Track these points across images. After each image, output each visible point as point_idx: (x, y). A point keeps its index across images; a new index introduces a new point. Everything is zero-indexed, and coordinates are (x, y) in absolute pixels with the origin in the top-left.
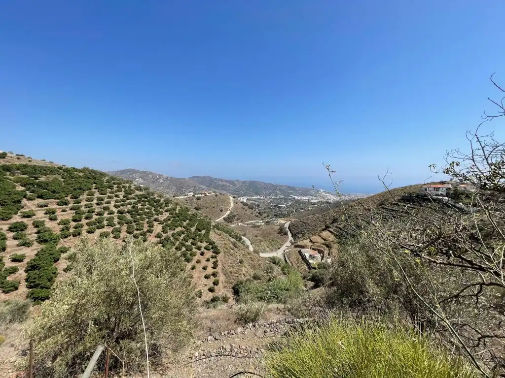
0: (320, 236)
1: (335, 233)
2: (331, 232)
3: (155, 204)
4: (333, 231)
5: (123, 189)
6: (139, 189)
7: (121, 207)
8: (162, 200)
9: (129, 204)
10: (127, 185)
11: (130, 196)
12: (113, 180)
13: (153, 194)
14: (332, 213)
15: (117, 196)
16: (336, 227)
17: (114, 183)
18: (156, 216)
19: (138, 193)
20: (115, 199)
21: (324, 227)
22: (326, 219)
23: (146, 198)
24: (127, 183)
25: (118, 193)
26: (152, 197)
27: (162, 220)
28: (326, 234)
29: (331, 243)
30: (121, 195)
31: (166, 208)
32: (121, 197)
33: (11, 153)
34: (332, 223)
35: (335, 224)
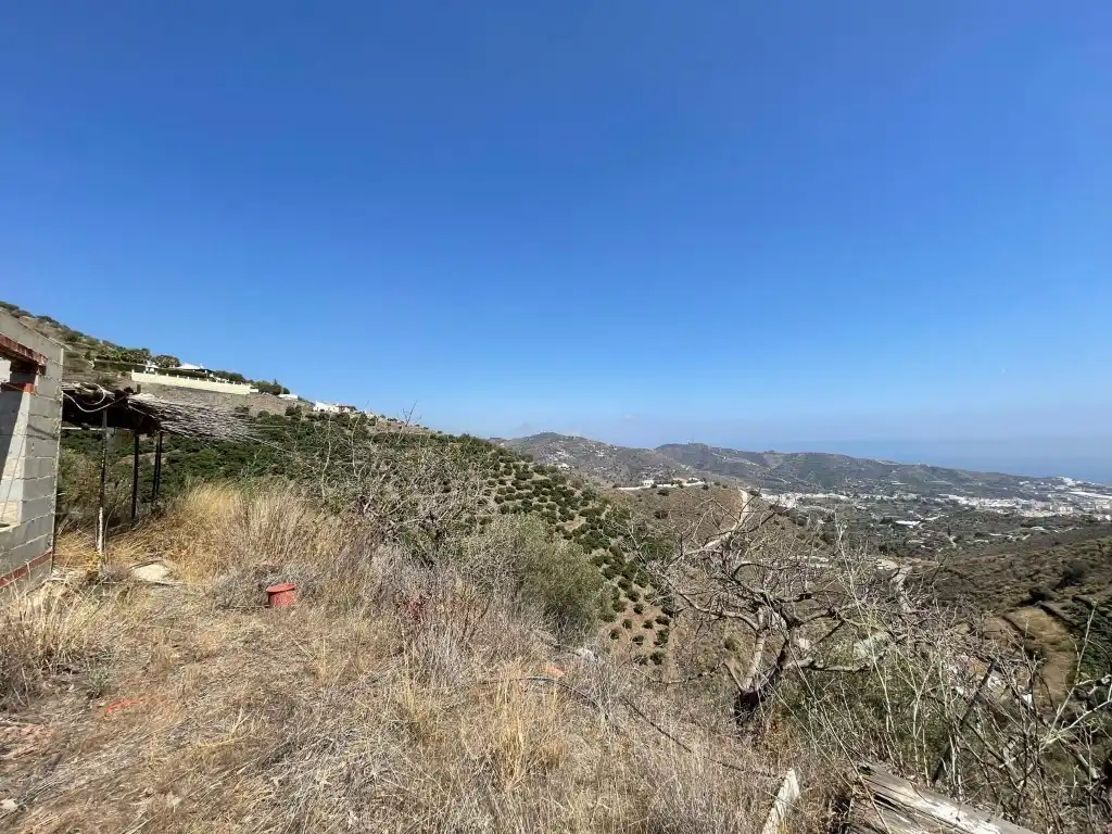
0: (1009, 621)
1: (1068, 617)
2: (1049, 612)
3: (563, 499)
4: (1062, 613)
5: (514, 471)
6: (540, 470)
7: (506, 502)
8: (578, 493)
9: (519, 497)
10: (523, 463)
11: (523, 483)
12: (501, 454)
13: (563, 480)
14: (1063, 554)
15: (502, 482)
16: (1075, 599)
17: (502, 461)
18: (560, 523)
19: (538, 477)
20: (498, 486)
21: (1026, 596)
22: (1038, 572)
23: (549, 487)
24: (523, 459)
25: (506, 477)
26: (562, 486)
27: (571, 531)
28: (1028, 616)
29: (1048, 647)
30: (509, 480)
31: (581, 509)
32: (509, 484)
33: (383, 417)
34: (1061, 585)
35: (1070, 591)
